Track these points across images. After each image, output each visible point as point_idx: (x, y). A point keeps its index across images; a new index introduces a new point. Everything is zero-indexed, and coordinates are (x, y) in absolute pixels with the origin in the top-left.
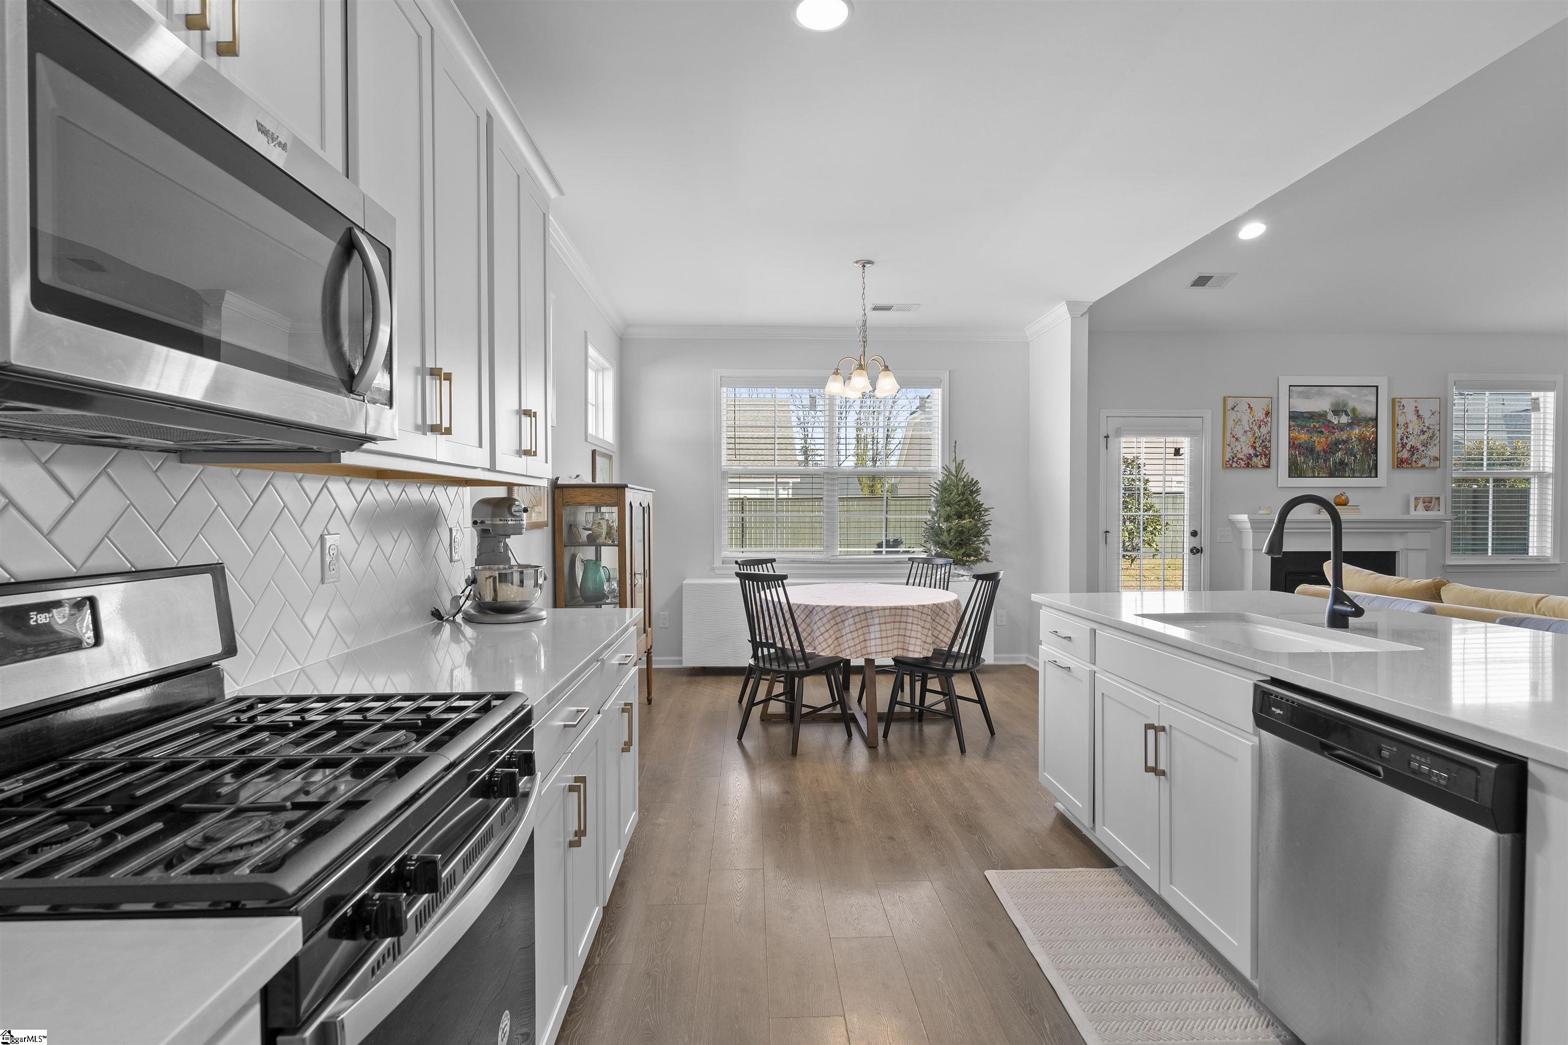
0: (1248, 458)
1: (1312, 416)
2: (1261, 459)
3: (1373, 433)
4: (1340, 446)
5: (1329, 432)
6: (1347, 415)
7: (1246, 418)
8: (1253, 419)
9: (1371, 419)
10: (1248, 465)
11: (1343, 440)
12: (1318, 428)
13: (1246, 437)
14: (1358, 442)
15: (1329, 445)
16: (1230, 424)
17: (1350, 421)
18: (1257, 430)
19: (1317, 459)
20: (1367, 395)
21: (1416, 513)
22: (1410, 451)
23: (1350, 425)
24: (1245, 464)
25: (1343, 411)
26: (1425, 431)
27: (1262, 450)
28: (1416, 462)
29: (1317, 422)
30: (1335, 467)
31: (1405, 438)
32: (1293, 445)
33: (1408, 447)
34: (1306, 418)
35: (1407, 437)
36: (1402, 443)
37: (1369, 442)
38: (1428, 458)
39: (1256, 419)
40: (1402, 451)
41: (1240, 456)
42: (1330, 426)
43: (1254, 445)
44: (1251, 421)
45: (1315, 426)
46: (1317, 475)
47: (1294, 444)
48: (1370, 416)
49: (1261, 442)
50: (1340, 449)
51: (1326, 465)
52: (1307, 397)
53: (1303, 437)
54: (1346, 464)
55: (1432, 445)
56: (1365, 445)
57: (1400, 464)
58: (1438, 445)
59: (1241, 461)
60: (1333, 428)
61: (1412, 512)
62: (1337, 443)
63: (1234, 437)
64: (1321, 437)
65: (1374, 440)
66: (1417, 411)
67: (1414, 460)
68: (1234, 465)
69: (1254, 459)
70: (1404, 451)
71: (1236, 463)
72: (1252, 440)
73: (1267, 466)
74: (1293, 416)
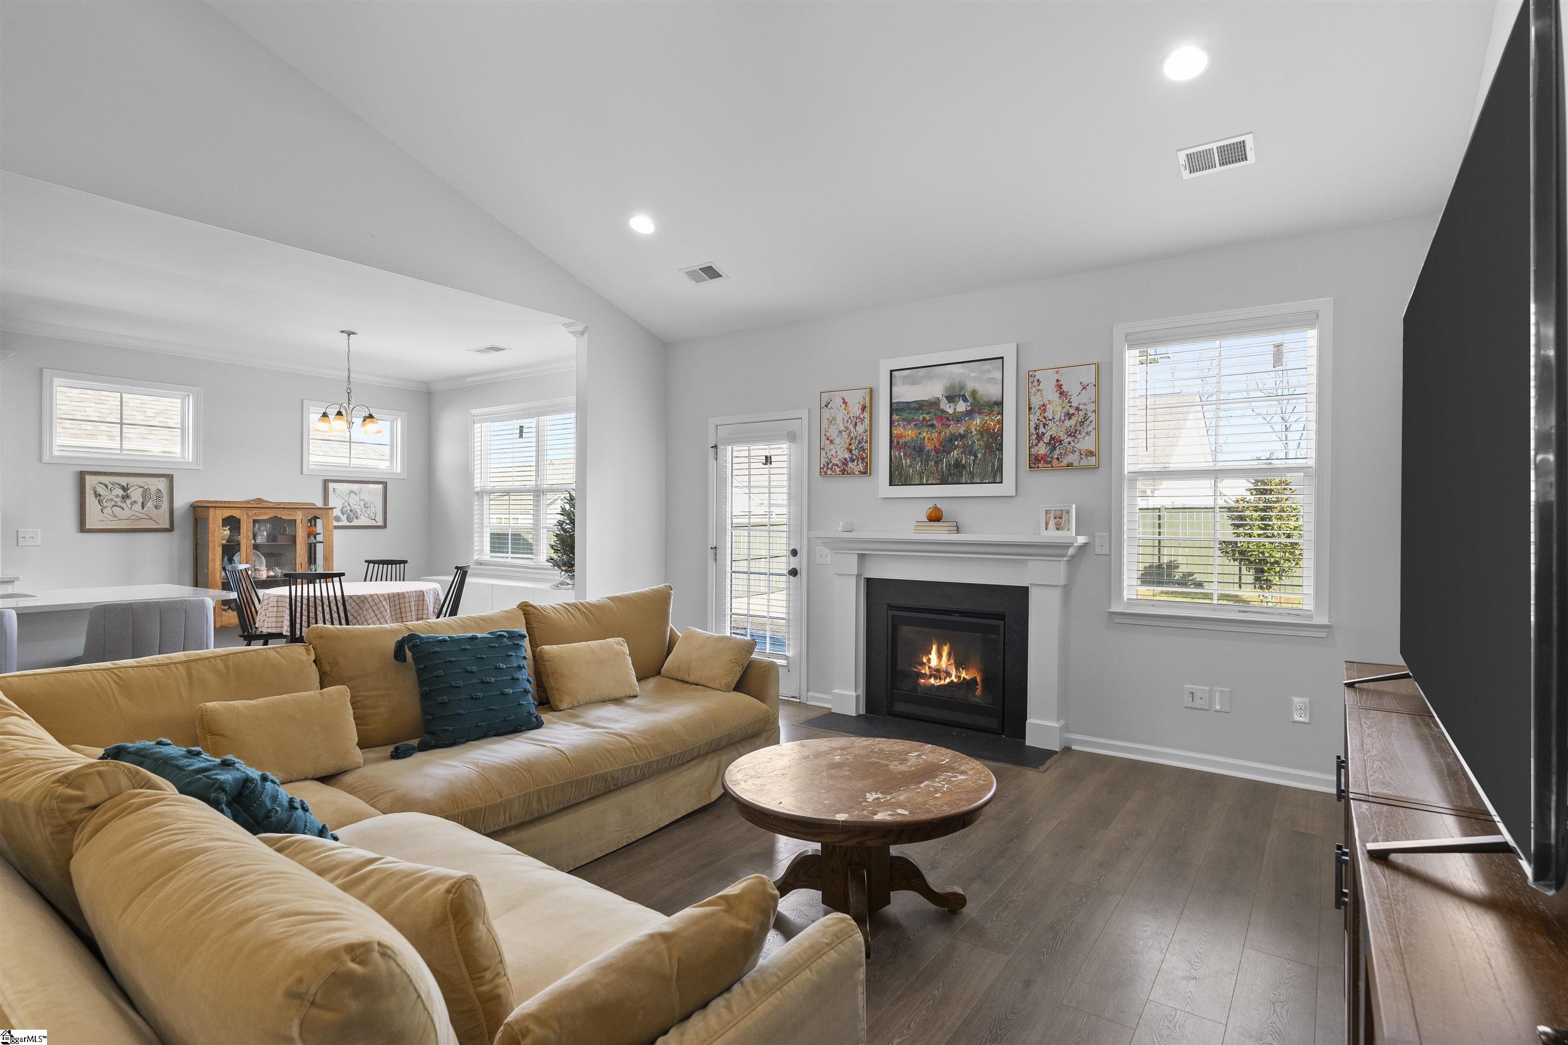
0: (844, 464)
1: (919, 406)
2: (858, 464)
3: (998, 421)
4: (956, 443)
5: (943, 424)
6: (965, 400)
7: (840, 416)
8: (848, 416)
9: (994, 404)
10: (843, 472)
11: (960, 434)
12: (929, 420)
13: (841, 438)
14: (979, 436)
15: (942, 442)
16: (825, 423)
17: (969, 408)
18: (853, 429)
19: (927, 461)
20: (990, 371)
21: (1046, 533)
22: (1049, 444)
23: (969, 413)
24: (840, 471)
25: (959, 396)
26: (1073, 414)
27: (859, 453)
28: (1058, 459)
29: (927, 414)
30: (949, 470)
31: (1041, 426)
32: (895, 444)
33: (1046, 439)
34: (913, 409)
35: (1044, 425)
36: (1037, 434)
37: (991, 435)
38: (1077, 453)
39: (852, 416)
40: (1036, 445)
41: (835, 461)
42: (944, 418)
43: (850, 447)
44: (846, 419)
45: (924, 419)
46: (925, 482)
47: (898, 443)
48: (994, 399)
49: (857, 443)
50: (956, 447)
51: (937, 469)
52: (914, 383)
53: (909, 433)
54: (964, 467)
55: (1083, 434)
56: (988, 440)
57: (1036, 462)
58: (1093, 433)
59: (835, 467)
60: (948, 419)
61: (1043, 533)
62: (953, 438)
63: (828, 439)
64: (932, 432)
65: (1000, 432)
66: (1060, 386)
67: (1056, 456)
68: (829, 472)
69: (850, 464)
70: (1040, 445)
71: (831, 469)
72: (848, 441)
73: (865, 473)
74: (895, 408)
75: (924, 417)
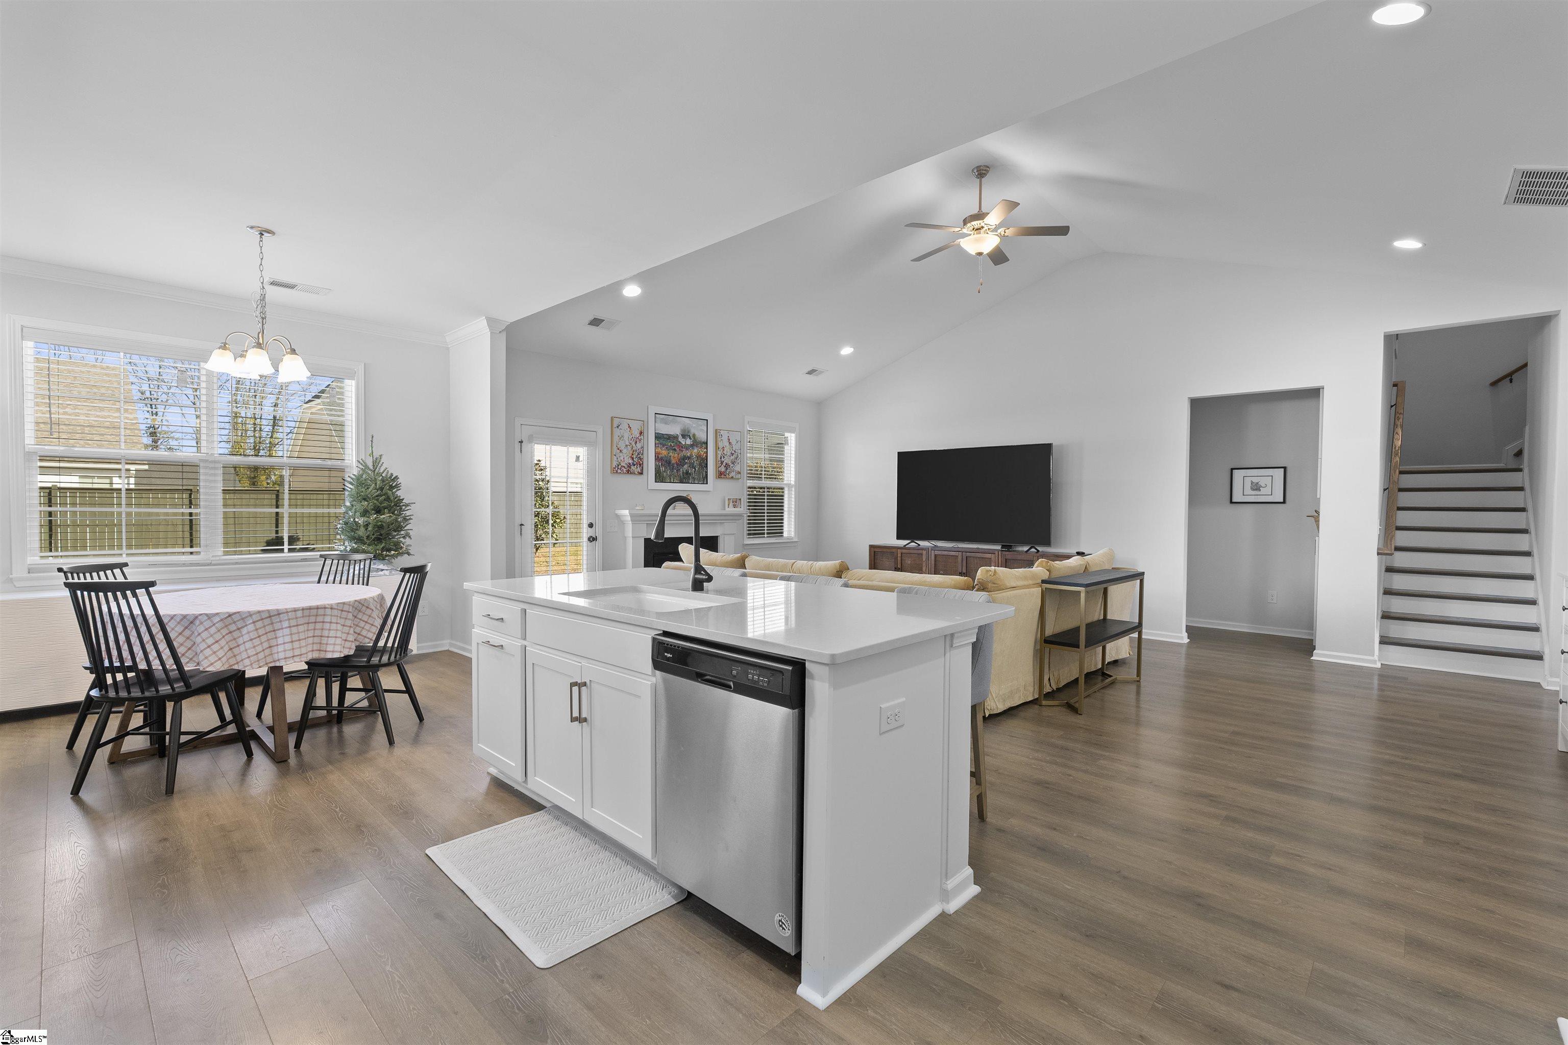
0: (628, 466)
1: (669, 437)
2: (637, 467)
3: (705, 452)
4: (686, 461)
5: (680, 450)
6: (690, 439)
7: (626, 435)
9: (704, 443)
10: (628, 472)
11: (688, 457)
12: (674, 446)
13: (627, 450)
14: (697, 459)
15: (680, 460)
16: (616, 439)
17: (692, 443)
18: (634, 445)
19: (673, 469)
20: (701, 426)
21: (729, 509)
22: (725, 466)
23: (692, 446)
24: (626, 471)
25: (688, 436)
26: (733, 454)
27: (638, 461)
28: (728, 474)
29: (673, 442)
30: (684, 475)
31: (722, 457)
32: (658, 458)
33: (724, 464)
34: (666, 438)
35: (724, 457)
36: (721, 461)
37: (703, 459)
38: (735, 472)
39: (634, 436)
40: (720, 466)
41: (623, 464)
42: (679, 446)
43: (632, 456)
44: (630, 438)
45: (671, 445)
46: (673, 481)
48: (703, 440)
49: (636, 454)
50: (686, 463)
51: (678, 474)
52: (666, 424)
53: (664, 452)
54: (690, 474)
55: (737, 463)
56: (700, 461)
57: (720, 475)
58: (740, 463)
59: (623, 468)
60: (682, 447)
61: (727, 509)
62: (685, 458)
63: (618, 449)
64: (675, 453)
65: (706, 458)
66: (729, 439)
68: (619, 471)
69: (632, 467)
70: (722, 466)
71: (620, 469)
72: (631, 452)
73: (641, 473)
74: (658, 437)
75: (671, 444)
